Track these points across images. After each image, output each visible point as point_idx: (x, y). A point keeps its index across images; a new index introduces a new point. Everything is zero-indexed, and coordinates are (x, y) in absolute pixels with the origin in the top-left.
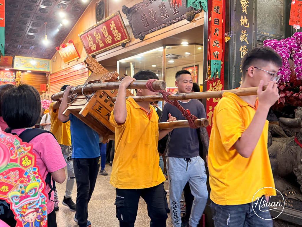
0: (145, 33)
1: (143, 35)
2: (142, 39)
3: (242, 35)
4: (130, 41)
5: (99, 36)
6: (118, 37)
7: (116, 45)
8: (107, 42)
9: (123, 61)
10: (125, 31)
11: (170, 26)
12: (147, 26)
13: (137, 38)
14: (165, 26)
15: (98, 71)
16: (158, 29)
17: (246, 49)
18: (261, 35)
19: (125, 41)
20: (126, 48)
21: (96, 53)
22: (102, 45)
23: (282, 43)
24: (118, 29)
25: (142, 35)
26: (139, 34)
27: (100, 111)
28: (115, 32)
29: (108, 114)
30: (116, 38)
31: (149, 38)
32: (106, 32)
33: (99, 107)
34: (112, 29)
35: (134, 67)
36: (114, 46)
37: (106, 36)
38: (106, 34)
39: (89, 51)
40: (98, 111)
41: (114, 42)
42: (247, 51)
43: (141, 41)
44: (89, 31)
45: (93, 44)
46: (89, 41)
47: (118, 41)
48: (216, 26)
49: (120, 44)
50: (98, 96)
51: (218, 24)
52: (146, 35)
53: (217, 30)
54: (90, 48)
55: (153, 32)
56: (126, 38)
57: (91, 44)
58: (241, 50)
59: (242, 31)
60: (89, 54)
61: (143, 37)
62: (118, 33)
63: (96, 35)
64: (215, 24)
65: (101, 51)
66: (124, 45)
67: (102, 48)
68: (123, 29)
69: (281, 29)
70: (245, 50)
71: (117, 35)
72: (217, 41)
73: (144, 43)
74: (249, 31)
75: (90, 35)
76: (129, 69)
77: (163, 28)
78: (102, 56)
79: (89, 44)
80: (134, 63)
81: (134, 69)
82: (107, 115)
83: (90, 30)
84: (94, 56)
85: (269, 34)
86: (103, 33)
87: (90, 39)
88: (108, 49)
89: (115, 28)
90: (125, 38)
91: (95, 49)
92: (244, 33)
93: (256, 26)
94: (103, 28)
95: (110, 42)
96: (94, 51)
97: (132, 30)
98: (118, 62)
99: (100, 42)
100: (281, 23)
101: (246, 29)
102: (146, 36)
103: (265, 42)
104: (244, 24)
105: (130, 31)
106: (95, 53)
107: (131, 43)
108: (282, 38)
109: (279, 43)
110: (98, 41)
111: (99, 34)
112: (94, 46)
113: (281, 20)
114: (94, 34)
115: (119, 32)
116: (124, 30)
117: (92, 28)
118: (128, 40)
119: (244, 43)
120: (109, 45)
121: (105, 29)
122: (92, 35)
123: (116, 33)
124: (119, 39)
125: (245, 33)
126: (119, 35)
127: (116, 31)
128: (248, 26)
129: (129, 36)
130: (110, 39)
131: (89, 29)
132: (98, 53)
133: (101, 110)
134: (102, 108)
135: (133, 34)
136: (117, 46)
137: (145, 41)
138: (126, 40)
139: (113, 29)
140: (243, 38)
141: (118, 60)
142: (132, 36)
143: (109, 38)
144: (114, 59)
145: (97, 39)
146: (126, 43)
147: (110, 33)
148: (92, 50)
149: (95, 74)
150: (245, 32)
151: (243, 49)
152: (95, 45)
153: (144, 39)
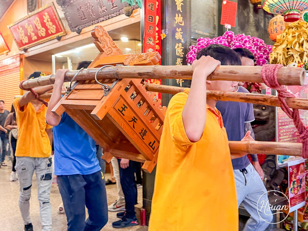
0: (82, 26)
1: (80, 29)
2: (79, 32)
3: (177, 33)
4: (66, 34)
5: (31, 28)
6: (52, 29)
7: (50, 38)
8: (40, 34)
9: (59, 55)
10: (60, 23)
11: (108, 20)
12: (84, 19)
13: (74, 31)
14: (103, 20)
15: (111, 52)
16: (96, 23)
17: (182, 46)
18: (195, 33)
19: (60, 35)
20: (62, 41)
21: (29, 46)
22: (34, 38)
23: (214, 41)
24: (53, 21)
25: (78, 28)
26: (76, 27)
27: (123, 112)
28: (49, 24)
29: (134, 118)
30: (50, 30)
31: (86, 32)
32: (39, 24)
33: (123, 107)
34: (45, 21)
35: (72, 62)
36: (48, 39)
37: (39, 28)
38: (39, 26)
39: (20, 44)
40: (121, 112)
41: (48, 35)
42: (182, 49)
43: (78, 34)
44: (19, 22)
45: (24, 36)
46: (20, 33)
47: (52, 34)
48: (150, 23)
49: (54, 37)
50: (123, 88)
51: (152, 21)
52: (83, 28)
53: (151, 27)
54: (21, 41)
55: (90, 25)
56: (62, 31)
57: (22, 37)
58: (176, 47)
59: (177, 28)
60: (20, 47)
61: (80, 31)
62: (52, 26)
63: (28, 27)
64: (149, 21)
65: (34, 45)
66: (59, 39)
67: (35, 41)
68: (58, 21)
69: (214, 28)
70: (181, 48)
71: (52, 28)
72: (151, 39)
73: (81, 37)
74: (184, 29)
75: (22, 27)
76: (66, 64)
77: (101, 22)
78: (35, 49)
79: (21, 37)
80: (71, 58)
81: (71, 64)
82: (132, 121)
83: (21, 22)
84: (26, 50)
85: (203, 33)
86: (35, 25)
87: (21, 31)
88: (42, 42)
89: (49, 20)
90: (60, 30)
91: (27, 41)
92: (179, 31)
93: (190, 24)
94: (36, 20)
95: (44, 35)
96: (26, 44)
97: (68, 23)
98: (53, 57)
99: (33, 34)
100: (214, 22)
101: (181, 27)
102: (83, 30)
103: (199, 41)
104: (179, 22)
105: (65, 24)
106: (27, 46)
107: (67, 37)
108: (214, 37)
109: (211, 42)
110: (30, 34)
111: (31, 26)
112: (26, 39)
113: (214, 19)
114: (26, 26)
115: (53, 24)
116: (58, 23)
117: (23, 19)
118: (64, 33)
119: (179, 41)
120: (42, 37)
121: (37, 20)
122: (23, 27)
123: (50, 26)
124: (54, 32)
125: (181, 31)
126: (53, 28)
127: (51, 23)
128: (183, 24)
129: (65, 29)
130: (43, 32)
131: (20, 20)
132: (30, 46)
133: (125, 110)
134: (127, 108)
135: (70, 27)
136: (52, 39)
137: (82, 35)
138: (62, 33)
139: (47, 21)
140: (178, 36)
141: (53, 54)
142: (68, 29)
143: (43, 30)
144: (49, 53)
145: (29, 31)
146: (61, 36)
147: (44, 25)
148: (24, 42)
149: (106, 56)
150: (180, 29)
151: (178, 47)
152: (26, 37)
153: (81, 33)
